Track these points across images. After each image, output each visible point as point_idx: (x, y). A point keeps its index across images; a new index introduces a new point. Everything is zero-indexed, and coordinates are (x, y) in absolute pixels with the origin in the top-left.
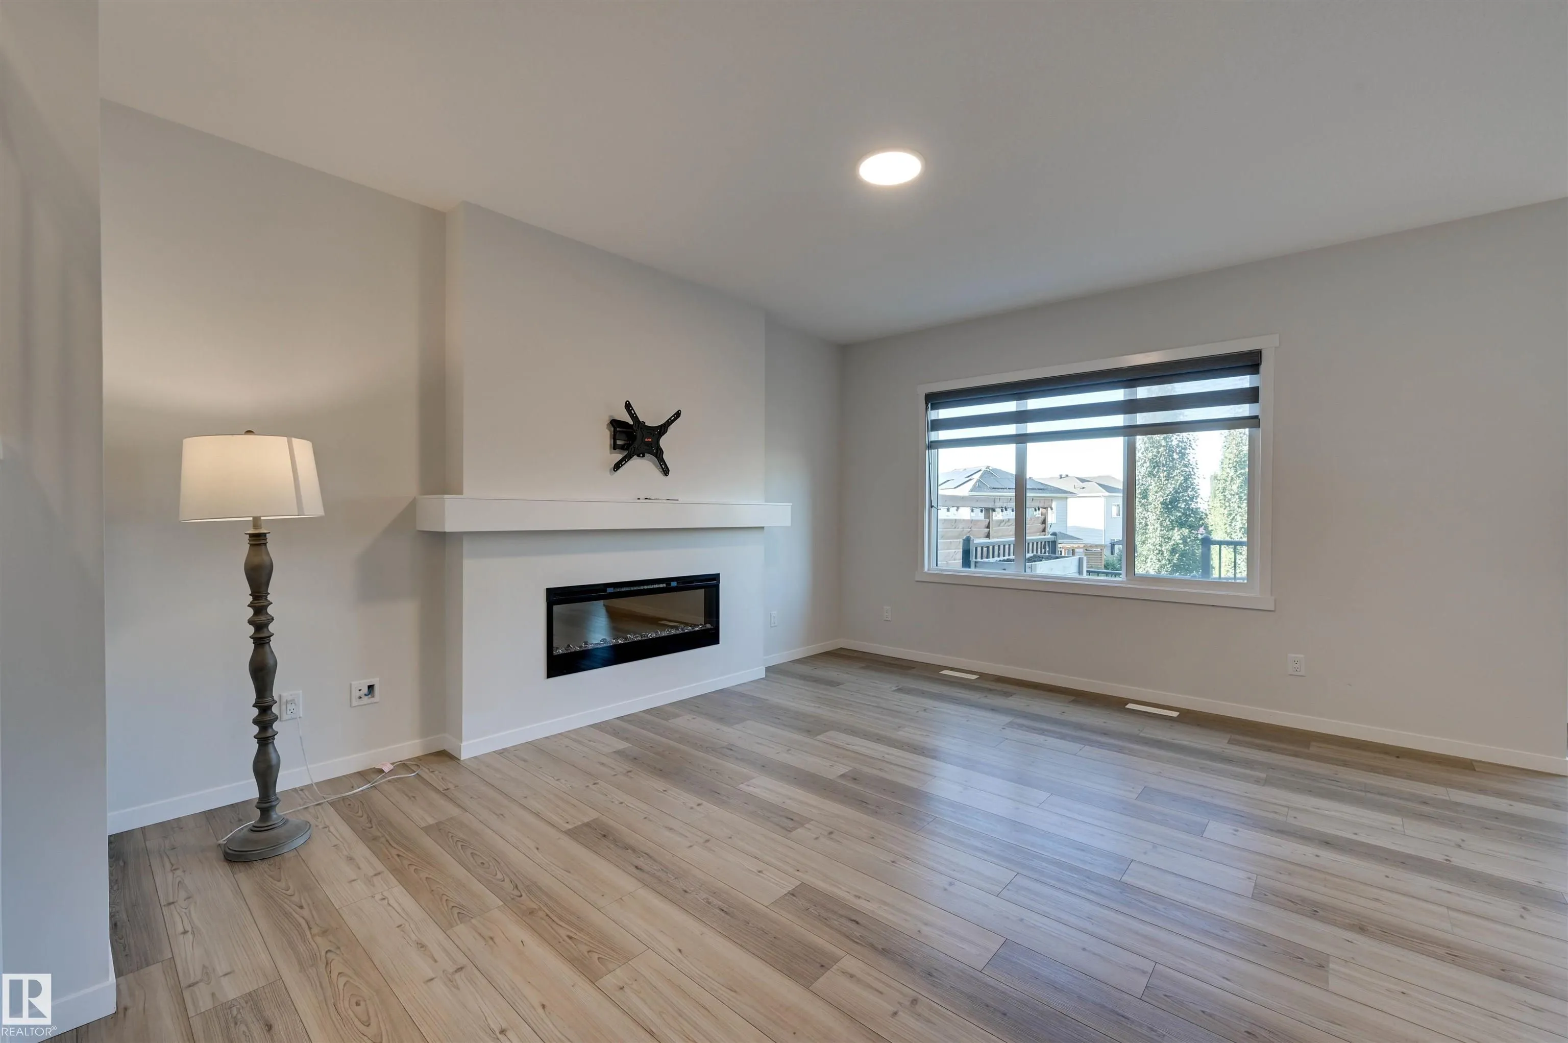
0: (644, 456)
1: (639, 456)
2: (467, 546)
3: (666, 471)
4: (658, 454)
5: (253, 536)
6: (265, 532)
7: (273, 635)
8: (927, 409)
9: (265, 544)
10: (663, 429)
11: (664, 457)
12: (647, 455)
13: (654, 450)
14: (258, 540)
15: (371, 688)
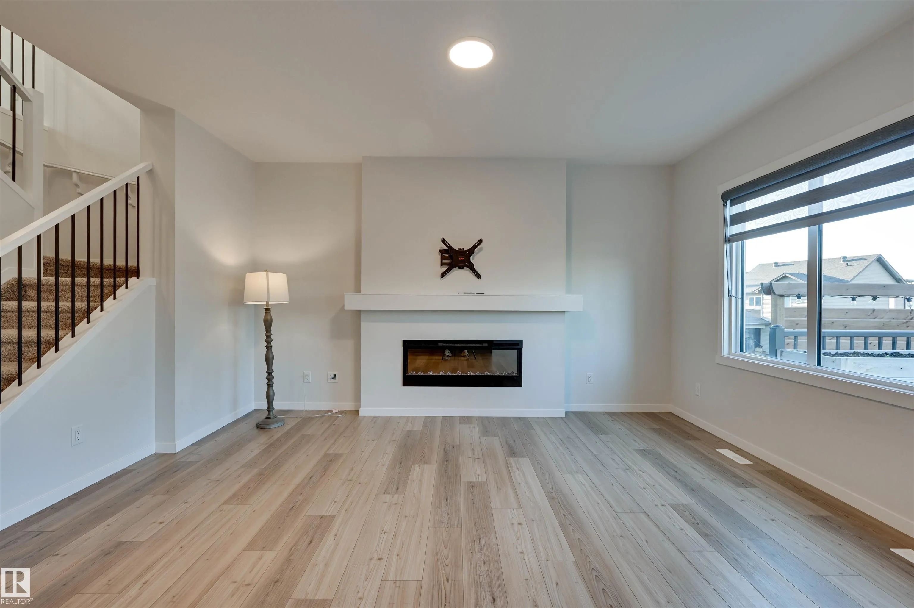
0: (463, 268)
1: (459, 268)
2: (363, 315)
3: (478, 276)
4: (471, 267)
5: (266, 309)
6: (270, 307)
7: (272, 346)
8: (725, 205)
9: (270, 312)
10: (471, 251)
11: (475, 267)
12: (464, 267)
13: (467, 264)
14: (268, 310)
15: (335, 376)
